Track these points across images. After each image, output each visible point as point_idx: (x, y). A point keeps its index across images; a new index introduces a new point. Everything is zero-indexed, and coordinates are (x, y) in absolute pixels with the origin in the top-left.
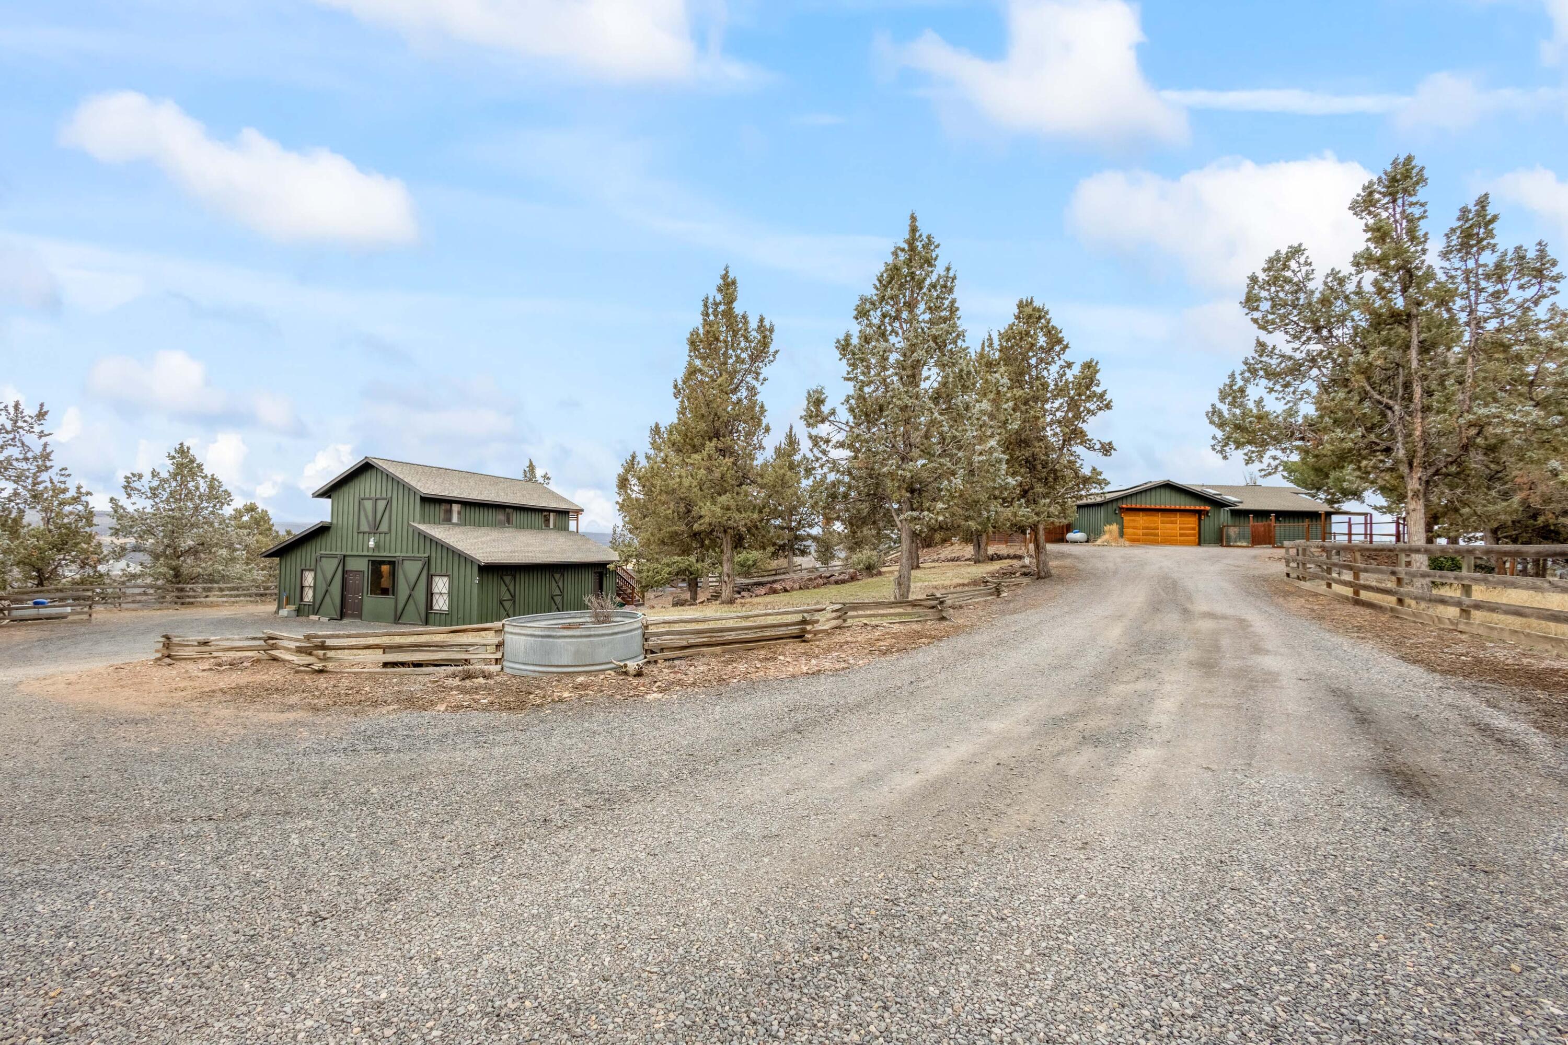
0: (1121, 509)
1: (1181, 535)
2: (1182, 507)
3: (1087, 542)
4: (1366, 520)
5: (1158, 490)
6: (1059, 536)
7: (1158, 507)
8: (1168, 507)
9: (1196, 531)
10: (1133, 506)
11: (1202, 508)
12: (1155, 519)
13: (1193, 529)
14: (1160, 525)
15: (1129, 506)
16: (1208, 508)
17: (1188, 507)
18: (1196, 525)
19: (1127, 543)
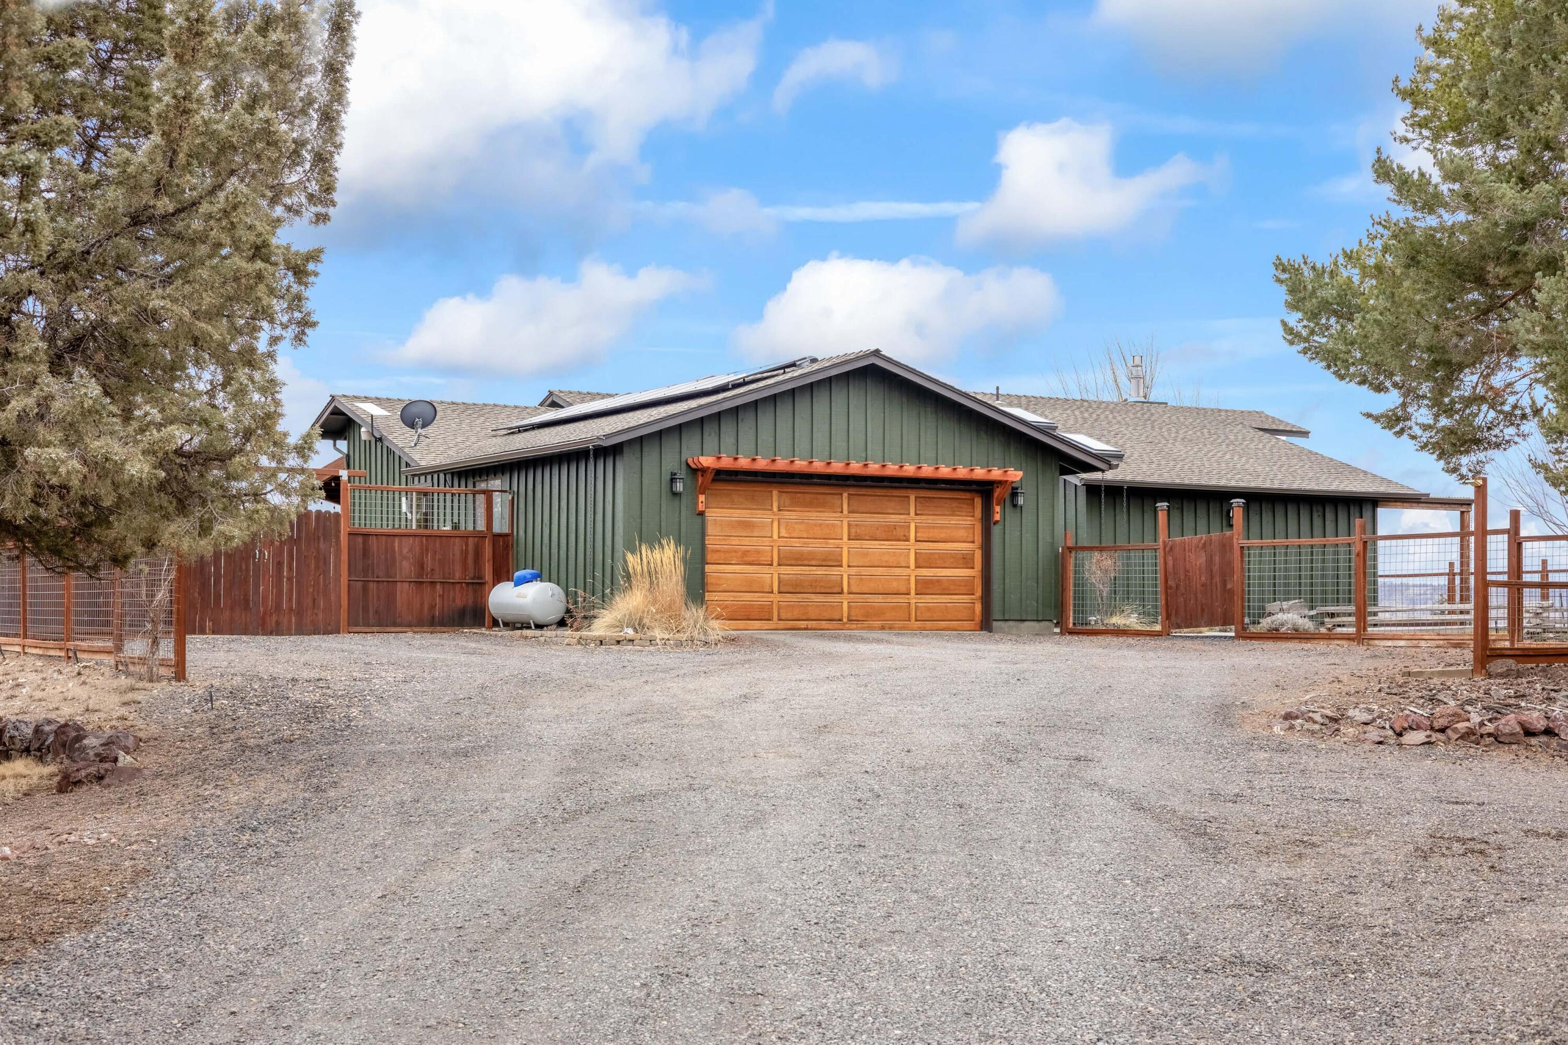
0: (695, 472)
1: (925, 587)
2: (927, 471)
3: (562, 623)
4: (1463, 523)
5: (839, 396)
6: (460, 599)
7: (837, 467)
8: (874, 468)
9: (975, 573)
10: (744, 463)
11: (996, 474)
12: (826, 517)
13: (966, 561)
14: (846, 548)
15: (726, 463)
16: (1015, 475)
17: (945, 472)
18: (974, 548)
19: (717, 629)
